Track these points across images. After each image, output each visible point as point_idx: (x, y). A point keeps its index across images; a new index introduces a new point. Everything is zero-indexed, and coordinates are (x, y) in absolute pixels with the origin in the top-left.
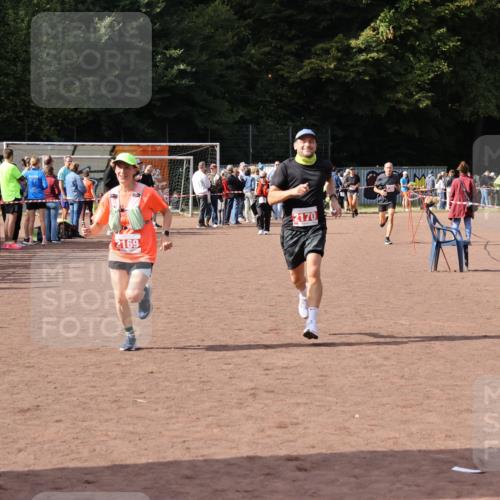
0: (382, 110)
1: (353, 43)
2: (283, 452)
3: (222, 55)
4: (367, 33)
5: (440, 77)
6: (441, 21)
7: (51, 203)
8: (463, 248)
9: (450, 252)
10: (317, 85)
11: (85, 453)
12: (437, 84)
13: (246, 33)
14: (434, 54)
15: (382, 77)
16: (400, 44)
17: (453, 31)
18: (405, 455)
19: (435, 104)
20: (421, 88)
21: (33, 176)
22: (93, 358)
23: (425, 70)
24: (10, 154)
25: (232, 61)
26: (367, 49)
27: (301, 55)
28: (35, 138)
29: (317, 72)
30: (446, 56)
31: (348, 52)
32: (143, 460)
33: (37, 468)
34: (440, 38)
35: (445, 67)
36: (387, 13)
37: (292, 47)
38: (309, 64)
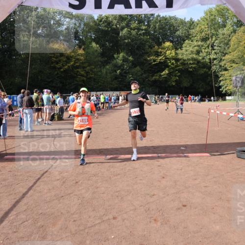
0: (167, 86)
1: (162, 74)
2: (151, 145)
3: (139, 76)
4: (164, 72)
5: (177, 80)
6: (177, 70)
7: (109, 102)
8: (182, 109)
9: (179, 110)
10: (155, 81)
11: (116, 145)
12: (176, 81)
13: (143, 72)
14: (176, 76)
15: (166, 80)
16: (170, 74)
17: (179, 72)
18: (172, 146)
19: (176, 84)
20: (173, 82)
21: (106, 98)
22: (117, 129)
23: (174, 78)
24: (102, 94)
25: (140, 77)
26: (164, 75)
27: (152, 76)
28: (107, 91)
29: (155, 79)
30: (178, 76)
31: (161, 75)
32: (126, 147)
33: (108, 148)
34: (177, 73)
35: (177, 78)
36: (167, 69)
37: (151, 75)
38: (154, 78)
